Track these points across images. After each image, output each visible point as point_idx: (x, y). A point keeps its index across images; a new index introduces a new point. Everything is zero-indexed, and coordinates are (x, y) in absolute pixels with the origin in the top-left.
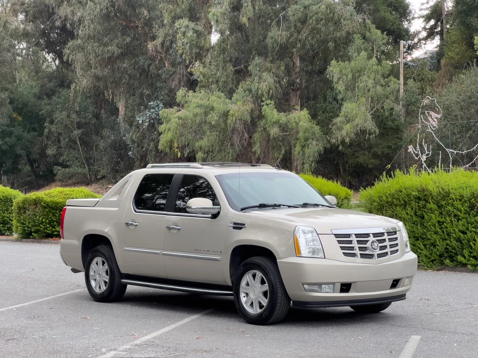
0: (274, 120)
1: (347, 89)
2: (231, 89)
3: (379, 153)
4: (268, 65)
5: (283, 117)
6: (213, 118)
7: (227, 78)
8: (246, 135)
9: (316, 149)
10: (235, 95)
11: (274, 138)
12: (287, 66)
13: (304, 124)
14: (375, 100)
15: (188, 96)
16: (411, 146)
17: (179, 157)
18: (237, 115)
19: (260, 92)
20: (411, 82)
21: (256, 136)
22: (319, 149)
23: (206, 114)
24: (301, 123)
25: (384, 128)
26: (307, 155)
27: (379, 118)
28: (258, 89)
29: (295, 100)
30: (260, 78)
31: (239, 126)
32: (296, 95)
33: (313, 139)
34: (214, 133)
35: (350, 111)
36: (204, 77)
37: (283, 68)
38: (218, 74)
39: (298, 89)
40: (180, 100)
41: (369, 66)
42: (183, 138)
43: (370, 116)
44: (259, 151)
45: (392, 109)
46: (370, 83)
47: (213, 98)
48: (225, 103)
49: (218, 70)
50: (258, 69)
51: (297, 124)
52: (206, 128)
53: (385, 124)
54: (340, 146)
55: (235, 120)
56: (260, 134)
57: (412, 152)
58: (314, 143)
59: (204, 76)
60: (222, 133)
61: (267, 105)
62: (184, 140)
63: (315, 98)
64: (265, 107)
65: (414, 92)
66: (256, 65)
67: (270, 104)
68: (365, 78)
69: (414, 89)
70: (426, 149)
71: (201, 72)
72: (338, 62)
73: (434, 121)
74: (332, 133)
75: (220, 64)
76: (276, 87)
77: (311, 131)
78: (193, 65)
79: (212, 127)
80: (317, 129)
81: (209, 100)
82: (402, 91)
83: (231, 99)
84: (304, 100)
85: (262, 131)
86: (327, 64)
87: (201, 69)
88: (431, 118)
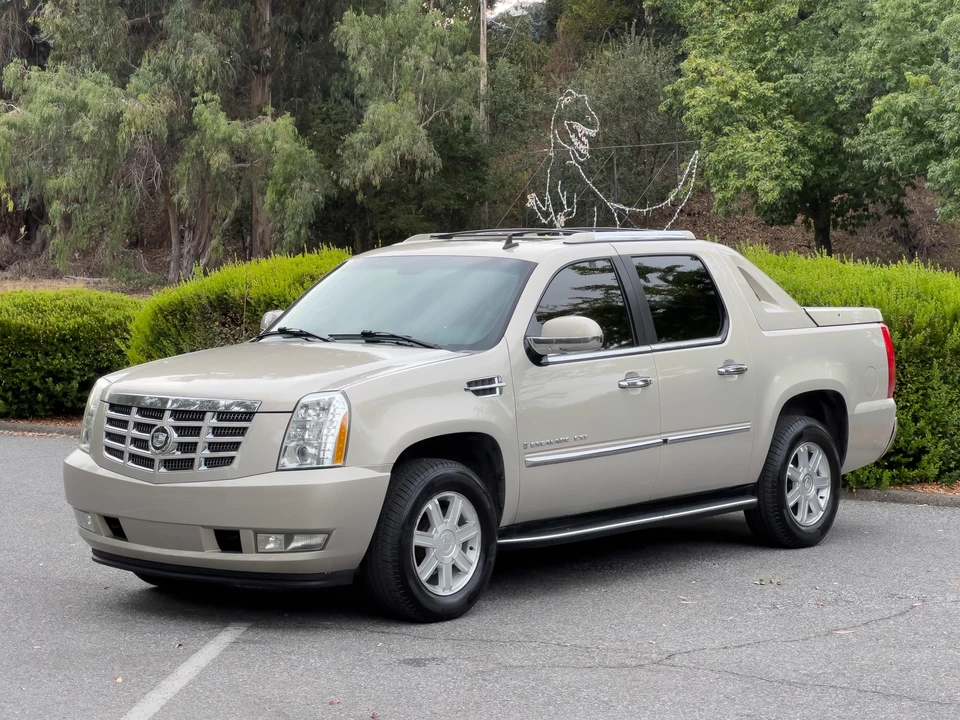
0: (221, 136)
1: (374, 75)
2: (124, 65)
3: (440, 208)
4: (206, 16)
5: (239, 131)
6: (85, 127)
7: (116, 42)
8: (158, 167)
9: (310, 198)
10: (133, 80)
11: (219, 174)
12: (245, 19)
13: (286, 146)
14: (432, 99)
15: (29, 78)
16: (534, 195)
17: (10, 209)
18: (138, 121)
19: (190, 74)
20: (502, 63)
21: (181, 170)
22: (316, 198)
23: (70, 118)
24: (278, 144)
25: (451, 158)
26: (289, 212)
27: (442, 137)
28: (185, 67)
29: (261, 94)
30: (188, 43)
31: (144, 148)
32: (264, 83)
33: (302, 178)
34: (87, 161)
35: (382, 120)
36: (63, 37)
37: (237, 24)
38: (96, 32)
39: (269, 71)
40: (11, 85)
41: (425, 26)
42: (18, 169)
43: (423, 133)
44: (186, 202)
45: (466, 118)
46: (426, 62)
47: (86, 84)
48: (111, 95)
49: (94, 23)
50: (184, 23)
51: (270, 145)
52: (70, 148)
53: (451, 149)
54: (360, 192)
55: (135, 134)
56: (189, 164)
57: (535, 208)
58: (306, 185)
59: (64, 33)
60: (105, 163)
61: (205, 102)
62: (20, 175)
63: (304, 90)
64: (200, 107)
65: (509, 84)
66: (180, 16)
67: (213, 100)
68: (414, 50)
69: (510, 77)
70: (565, 202)
71: (58, 27)
72: (359, 14)
73: (583, 143)
74: (342, 165)
75: (100, 11)
76: (223, 65)
77: (299, 161)
78: (40, 9)
79: (83, 148)
80: (311, 155)
81: (75, 89)
82: (484, 81)
83: (123, 87)
84: (281, 95)
85: (193, 157)
86: (330, 17)
87: (58, 20)
88: (577, 135)
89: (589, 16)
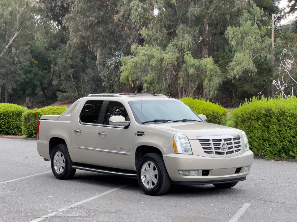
0: (191, 64)
1: (237, 44)
2: (165, 44)
3: (258, 84)
4: (188, 29)
5: (197, 62)
6: (154, 62)
7: (163, 38)
8: (174, 73)
9: (218, 82)
10: (167, 48)
11: (191, 75)
12: (200, 30)
13: (210, 66)
14: (255, 51)
15: (138, 49)
16: (275, 80)
17: (132, 86)
18: (168, 60)
19: (183, 46)
20: (278, 40)
21: (181, 74)
22: (219, 82)
23: (149, 60)
24: (208, 66)
25: (261, 69)
26: (212, 86)
27: (257, 62)
28: (182, 44)
29: (205, 51)
30: (183, 37)
31: (170, 68)
32: (206, 48)
33: (215, 76)
34: (154, 72)
35: (239, 58)
36: (148, 37)
37: (197, 31)
38: (157, 35)
39: (207, 44)
40: (133, 51)
41: (252, 30)
42: (135, 75)
43: (252, 62)
44: (182, 83)
45: (266, 57)
46: (253, 40)
47: (154, 50)
48: (161, 53)
49: (157, 32)
50: (182, 32)
51: (206, 66)
52: (149, 68)
53: (261, 66)
54: (233, 80)
55: (167, 64)
56: (183, 72)
57: (275, 84)
58: (216, 78)
59: (148, 36)
60: (159, 72)
61: (187, 54)
62: (135, 76)
63: (218, 50)
64: (186, 56)
65: (280, 46)
66: (181, 29)
67: (189, 54)
68: (249, 37)
69: (280, 44)
70: (284, 83)
71: (146, 34)
72: (232, 27)
73: (289, 65)
74: (228, 72)
75: (158, 29)
76: (193, 43)
77: (215, 71)
78: (141, 29)
79: (153, 68)
80: (218, 69)
81: (151, 51)
82: (273, 45)
83: (165, 51)
84: (211, 51)
85: (184, 70)
86: (225, 28)
87: (146, 32)
88: (287, 63)
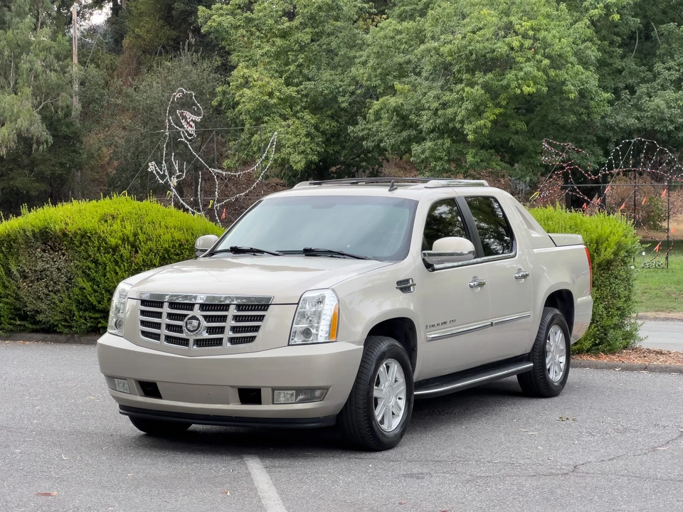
3: (48, 173)
14: (42, 92)
16: (154, 163)
25: (58, 137)
35: (7, 107)
43: (39, 117)
45: (68, 107)
46: (38, 65)
57: (155, 172)
65: (97, 84)
68: (30, 56)
70: (177, 168)
73: (190, 126)
88: (186, 120)
89: (148, 37)
